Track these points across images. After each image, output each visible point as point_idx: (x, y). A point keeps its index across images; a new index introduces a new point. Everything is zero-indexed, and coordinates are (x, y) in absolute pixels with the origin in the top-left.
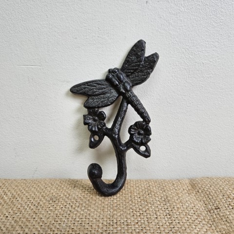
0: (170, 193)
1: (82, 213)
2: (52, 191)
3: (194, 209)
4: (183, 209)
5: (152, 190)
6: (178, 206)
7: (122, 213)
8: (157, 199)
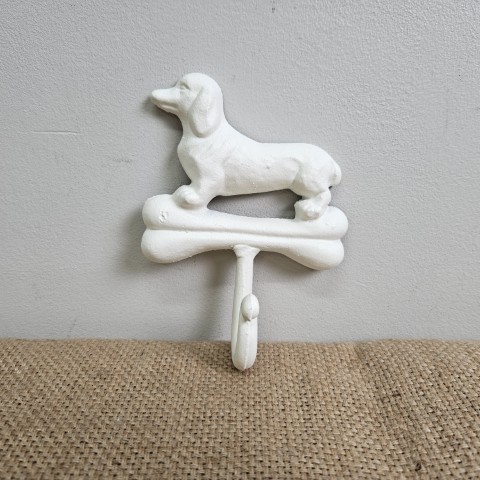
0: (315, 367)
1: (152, 399)
2: (101, 361)
3: (355, 396)
4: (333, 396)
5: (283, 361)
6: (326, 390)
7: (223, 400)
8: (289, 377)
